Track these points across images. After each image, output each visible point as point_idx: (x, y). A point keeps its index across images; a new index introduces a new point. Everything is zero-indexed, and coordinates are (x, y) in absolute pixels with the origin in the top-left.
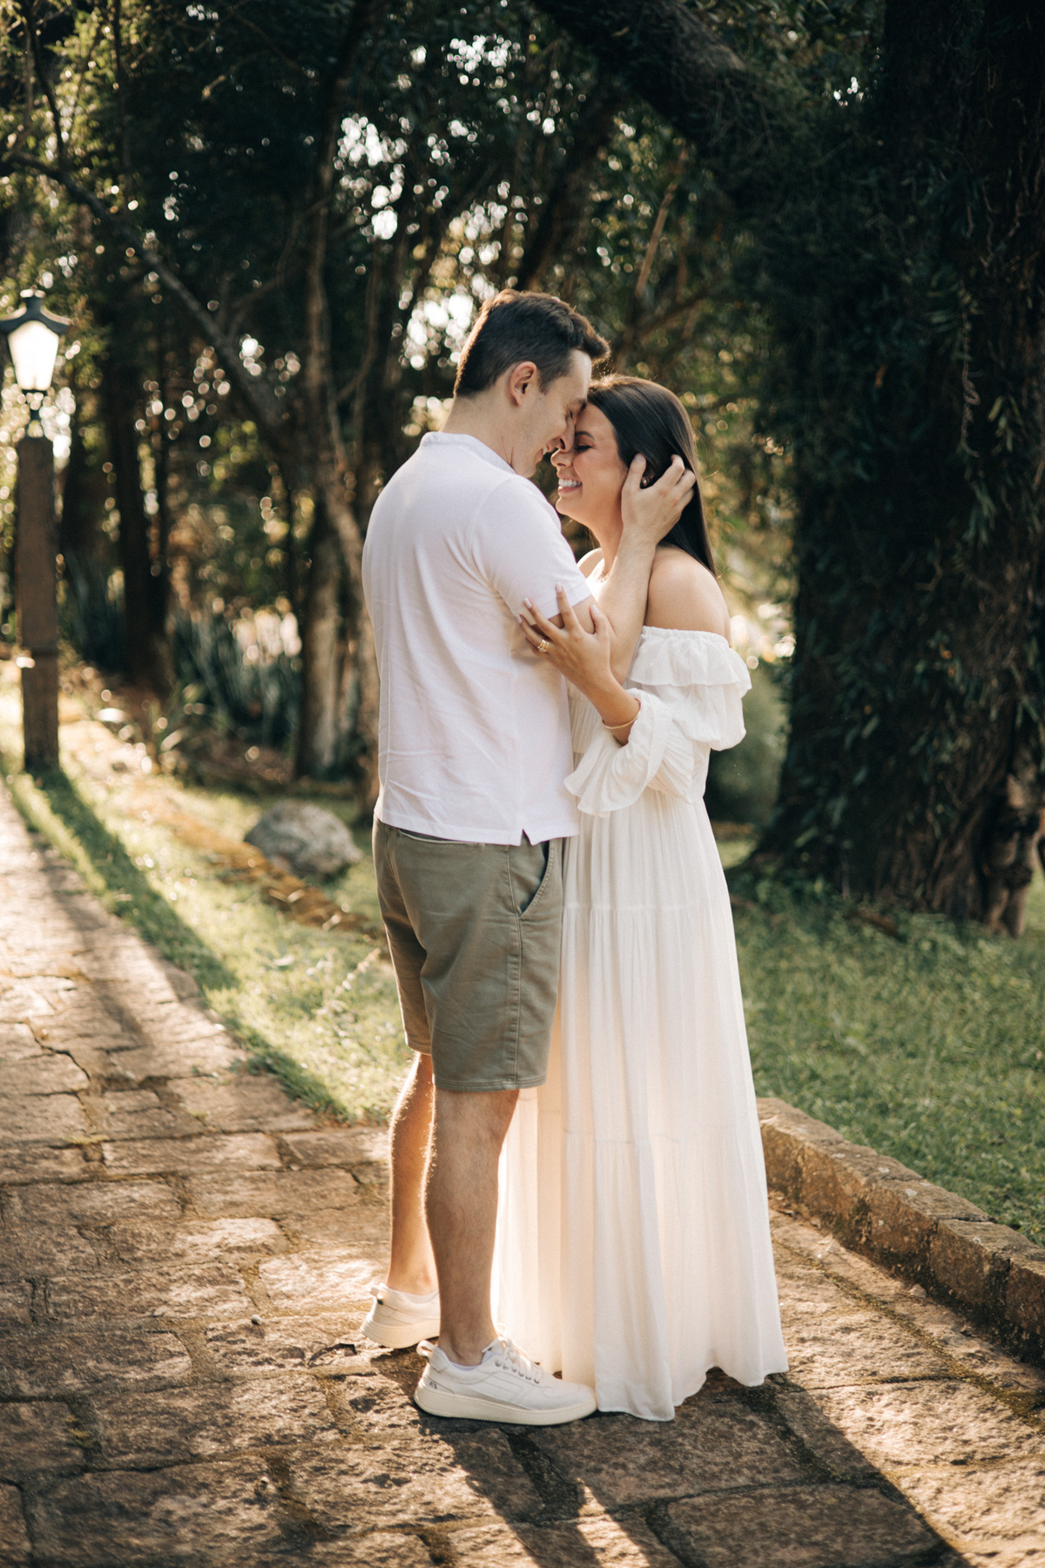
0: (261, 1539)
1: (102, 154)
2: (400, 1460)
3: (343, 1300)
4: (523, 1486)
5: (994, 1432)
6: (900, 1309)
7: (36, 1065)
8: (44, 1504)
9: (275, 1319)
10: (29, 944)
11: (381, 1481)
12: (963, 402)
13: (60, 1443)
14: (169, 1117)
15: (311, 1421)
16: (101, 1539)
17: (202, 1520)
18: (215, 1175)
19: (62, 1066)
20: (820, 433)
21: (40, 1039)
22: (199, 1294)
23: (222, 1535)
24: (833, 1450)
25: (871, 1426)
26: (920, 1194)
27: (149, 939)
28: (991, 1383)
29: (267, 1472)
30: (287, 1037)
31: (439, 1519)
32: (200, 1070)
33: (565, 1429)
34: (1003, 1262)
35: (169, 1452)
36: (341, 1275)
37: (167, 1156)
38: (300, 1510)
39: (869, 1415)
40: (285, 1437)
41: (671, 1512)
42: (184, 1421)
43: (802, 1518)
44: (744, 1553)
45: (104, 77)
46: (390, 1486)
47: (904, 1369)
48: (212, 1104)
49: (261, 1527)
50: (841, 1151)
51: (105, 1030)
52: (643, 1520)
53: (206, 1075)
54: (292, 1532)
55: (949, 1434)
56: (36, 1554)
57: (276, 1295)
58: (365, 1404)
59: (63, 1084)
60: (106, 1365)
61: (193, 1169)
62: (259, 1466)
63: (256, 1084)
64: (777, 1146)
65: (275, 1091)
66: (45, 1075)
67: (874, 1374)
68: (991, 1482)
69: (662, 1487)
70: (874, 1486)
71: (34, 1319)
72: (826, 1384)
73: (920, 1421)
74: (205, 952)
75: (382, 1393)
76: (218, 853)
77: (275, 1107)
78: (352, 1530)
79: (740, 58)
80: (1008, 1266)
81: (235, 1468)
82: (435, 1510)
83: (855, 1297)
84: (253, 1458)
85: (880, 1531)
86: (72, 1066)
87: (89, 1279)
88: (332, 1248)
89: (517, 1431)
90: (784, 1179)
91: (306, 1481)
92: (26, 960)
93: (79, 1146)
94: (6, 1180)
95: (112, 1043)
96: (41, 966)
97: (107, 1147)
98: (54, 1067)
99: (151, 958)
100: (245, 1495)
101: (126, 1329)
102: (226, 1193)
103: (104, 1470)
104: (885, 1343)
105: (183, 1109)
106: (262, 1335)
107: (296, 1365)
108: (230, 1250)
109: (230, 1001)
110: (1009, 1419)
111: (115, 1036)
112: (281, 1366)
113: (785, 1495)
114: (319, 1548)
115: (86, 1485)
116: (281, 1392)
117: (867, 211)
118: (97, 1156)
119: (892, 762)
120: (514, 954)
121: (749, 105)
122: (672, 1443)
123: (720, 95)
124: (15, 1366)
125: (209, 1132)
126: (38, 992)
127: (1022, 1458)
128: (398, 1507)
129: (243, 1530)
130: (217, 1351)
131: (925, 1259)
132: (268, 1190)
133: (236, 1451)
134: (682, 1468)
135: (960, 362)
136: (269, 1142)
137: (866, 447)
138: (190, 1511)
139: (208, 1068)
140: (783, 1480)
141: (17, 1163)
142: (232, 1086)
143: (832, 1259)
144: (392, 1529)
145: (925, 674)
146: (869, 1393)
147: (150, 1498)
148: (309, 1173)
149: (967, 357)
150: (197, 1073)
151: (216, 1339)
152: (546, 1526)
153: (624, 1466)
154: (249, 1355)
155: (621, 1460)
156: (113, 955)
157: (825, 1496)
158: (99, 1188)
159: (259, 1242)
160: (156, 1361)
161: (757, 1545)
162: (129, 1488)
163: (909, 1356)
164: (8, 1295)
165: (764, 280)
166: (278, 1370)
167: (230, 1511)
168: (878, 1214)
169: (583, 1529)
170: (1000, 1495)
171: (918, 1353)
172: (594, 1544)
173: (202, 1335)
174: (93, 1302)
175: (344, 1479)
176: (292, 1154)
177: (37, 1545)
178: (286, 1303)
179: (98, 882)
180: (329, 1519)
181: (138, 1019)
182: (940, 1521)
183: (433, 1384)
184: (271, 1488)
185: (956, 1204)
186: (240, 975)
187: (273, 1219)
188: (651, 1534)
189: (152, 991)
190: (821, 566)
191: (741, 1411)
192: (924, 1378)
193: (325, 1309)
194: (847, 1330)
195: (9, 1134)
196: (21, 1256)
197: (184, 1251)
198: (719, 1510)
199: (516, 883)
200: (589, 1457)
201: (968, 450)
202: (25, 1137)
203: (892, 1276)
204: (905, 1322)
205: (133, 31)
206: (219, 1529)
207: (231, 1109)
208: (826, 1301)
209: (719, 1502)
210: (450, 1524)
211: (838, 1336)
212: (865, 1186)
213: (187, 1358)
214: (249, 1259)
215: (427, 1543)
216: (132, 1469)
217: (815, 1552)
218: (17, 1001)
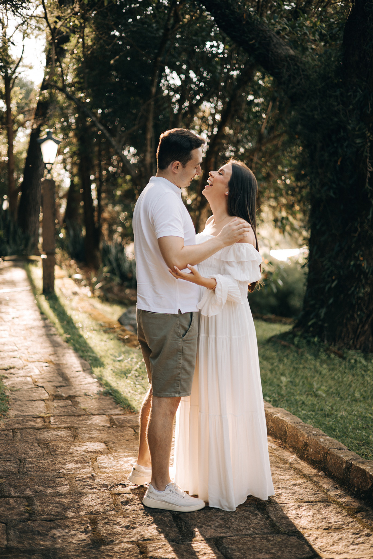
0: (84, 544)
1: (78, 83)
2: (135, 521)
3: (124, 470)
4: (175, 531)
5: (340, 520)
6: (315, 479)
7: (32, 391)
8: (13, 530)
9: (100, 475)
10: (35, 351)
11: (127, 527)
12: (367, 170)
13: (22, 511)
14: (74, 409)
15: (106, 508)
16: (31, 542)
17: (65, 537)
18: (87, 428)
19: (41, 391)
20: (318, 180)
21: (35, 382)
22: (75, 466)
23: (71, 542)
24: (283, 524)
25: (298, 516)
26: (325, 440)
27: (76, 350)
28: (342, 504)
29: (89, 523)
30: (118, 384)
31: (145, 540)
32: (87, 394)
33: (192, 513)
34: (350, 464)
35: (58, 516)
36: (124, 462)
37: (72, 421)
38: (98, 535)
39: (297, 513)
40: (97, 512)
41: (224, 541)
42: (64, 506)
43: (268, 545)
44: (246, 555)
45: (79, 56)
46: (130, 529)
47: (313, 498)
48: (89, 405)
49: (85, 540)
50: (301, 426)
51: (57, 380)
52: (214, 543)
53: (89, 396)
54: (95, 542)
55: (324, 520)
56: (8, 545)
57: (101, 467)
58: (126, 503)
59: (40, 397)
60: (41, 488)
61: (80, 426)
62: (87, 521)
63: (105, 399)
64: (279, 424)
65: (111, 401)
66: (35, 394)
67: (302, 500)
68: (335, 536)
69: (222, 533)
70: (295, 536)
71: (19, 472)
72: (284, 502)
73: (315, 515)
74: (94, 355)
75: (132, 500)
76: (104, 322)
77: (111, 407)
78: (115, 542)
79: (293, 51)
80: (351, 465)
81: (79, 521)
82: (144, 537)
83: (300, 475)
84: (85, 518)
85: (294, 550)
86: (44, 391)
87: (39, 460)
88: (122, 453)
89: (176, 513)
90: (281, 435)
91: (102, 526)
92: (33, 356)
93: (42, 417)
94: (17, 428)
95: (59, 384)
96: (38, 358)
97: (52, 418)
98: (38, 391)
99: (76, 357)
100: (81, 530)
101: (49, 476)
102: (90, 434)
103: (35, 520)
104: (307, 490)
105: (78, 406)
106: (94, 480)
107: (104, 490)
108: (88, 452)
109: (100, 371)
110: (346, 516)
111: (60, 382)
112: (99, 490)
113: (264, 537)
114: (103, 547)
115: (28, 525)
116: (98, 498)
117: (336, 104)
118: (48, 421)
119: (342, 296)
120: (180, 352)
121: (296, 67)
122: (228, 519)
123: (286, 64)
124: (10, 487)
125: (88, 414)
126: (36, 367)
127: (348, 529)
128: (132, 536)
129: (78, 541)
130: (79, 484)
131: (325, 463)
132: (104, 434)
133: (80, 516)
134: (230, 527)
135: (366, 157)
136: (107, 418)
137: (334, 186)
138: (62, 534)
139: (90, 393)
140: (264, 532)
141: (21, 422)
142: (97, 400)
143: (294, 462)
144: (128, 542)
145: (354, 265)
146: (299, 506)
147: (49, 530)
148: (119, 428)
149: (369, 155)
150: (86, 395)
151: (79, 480)
152: (181, 544)
153: (210, 526)
154: (89, 486)
155: (210, 524)
156: (63, 356)
157: (277, 538)
158: (47, 431)
159: (98, 450)
160: (58, 487)
161: (251, 553)
162: (42, 526)
163: (315, 494)
164: (11, 464)
165: (299, 127)
166: (98, 491)
167: (75, 535)
168: (311, 447)
169: (193, 545)
170: (338, 540)
171: (318, 494)
172: (196, 550)
173: (74, 479)
174: (39, 467)
175: (115, 526)
176: (114, 422)
177: (9, 542)
178: (105, 470)
179: (61, 331)
180: (107, 539)
181: (69, 377)
182: (316, 547)
183: (148, 497)
184: (90, 528)
185: (337, 444)
186: (105, 363)
187: (104, 443)
188: (216, 548)
189: (74, 368)
190: (318, 227)
191: (253, 510)
192: (319, 502)
193: (117, 472)
194: (295, 485)
195: (20, 413)
196: (18, 452)
197: (73, 452)
198: (240, 541)
199: (181, 328)
200: (199, 523)
201: (369, 187)
202: (25, 414)
203: (314, 469)
204: (316, 484)
205: (89, 41)
206: (71, 540)
207: (96, 407)
208: (290, 476)
209: (241, 538)
210: (148, 542)
211: (291, 487)
212: (307, 437)
213: (68, 486)
214: (94, 456)
215: (139, 547)
216: (44, 520)
217: (271, 556)
218: (29, 370)
